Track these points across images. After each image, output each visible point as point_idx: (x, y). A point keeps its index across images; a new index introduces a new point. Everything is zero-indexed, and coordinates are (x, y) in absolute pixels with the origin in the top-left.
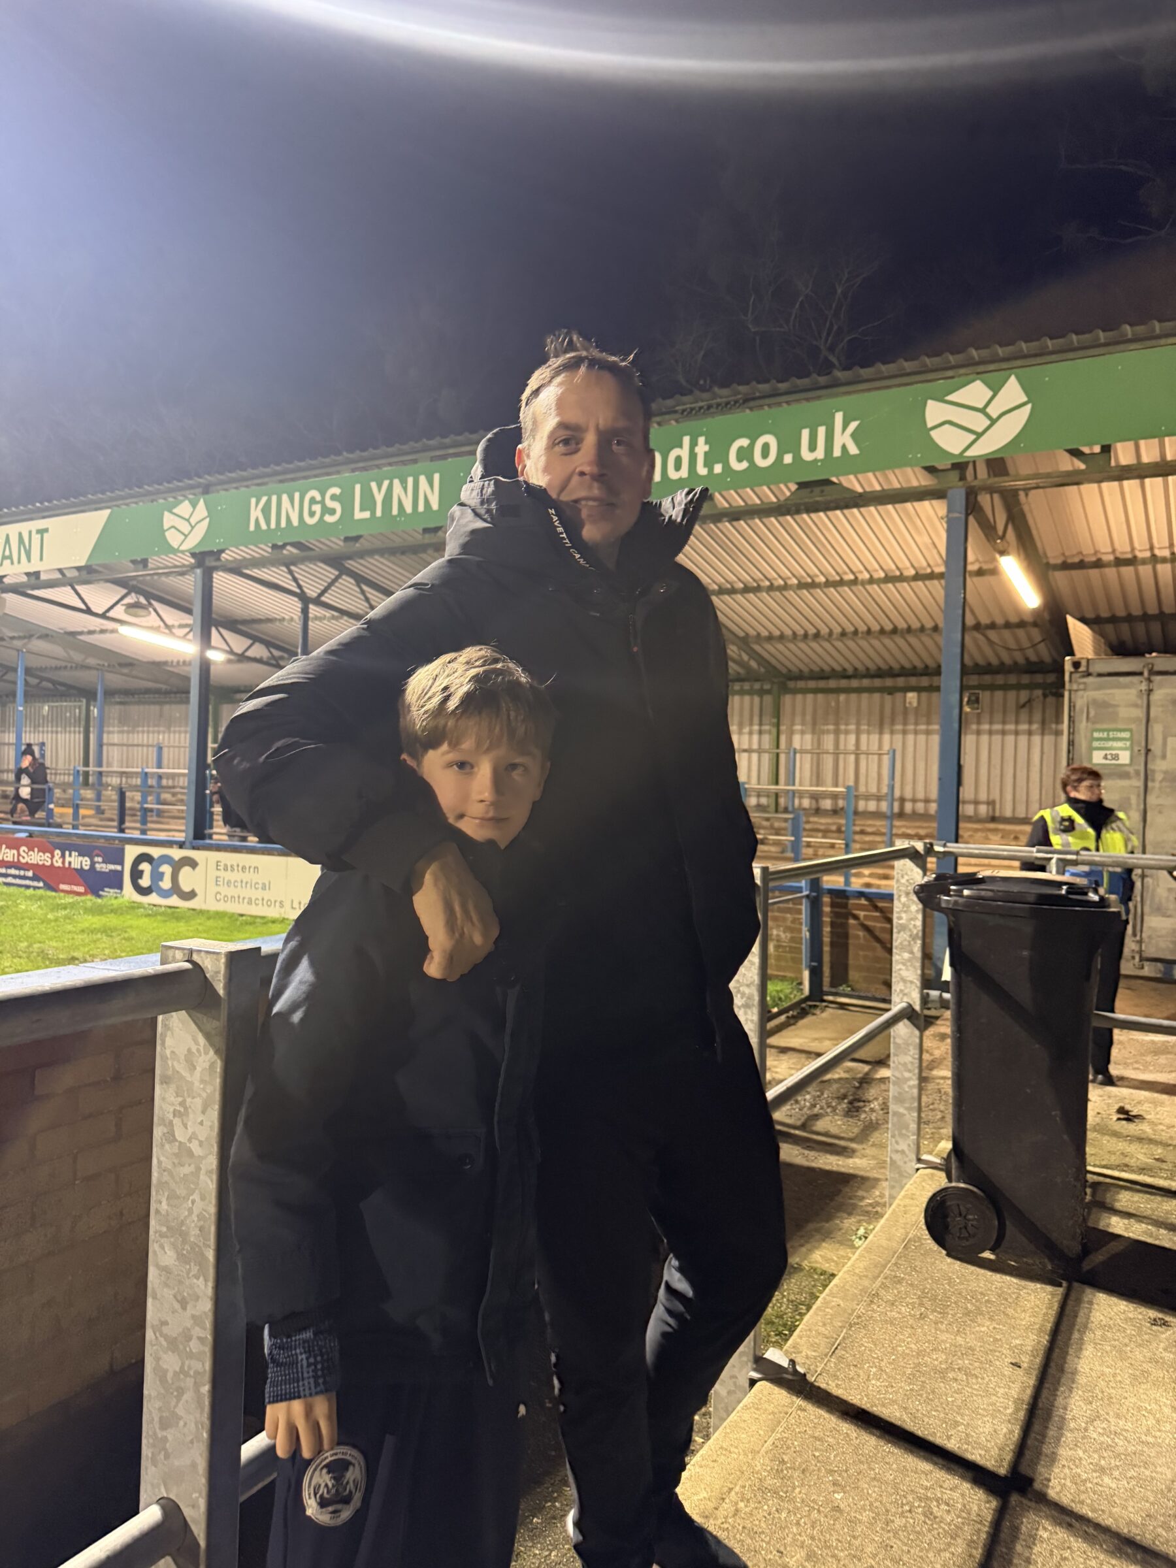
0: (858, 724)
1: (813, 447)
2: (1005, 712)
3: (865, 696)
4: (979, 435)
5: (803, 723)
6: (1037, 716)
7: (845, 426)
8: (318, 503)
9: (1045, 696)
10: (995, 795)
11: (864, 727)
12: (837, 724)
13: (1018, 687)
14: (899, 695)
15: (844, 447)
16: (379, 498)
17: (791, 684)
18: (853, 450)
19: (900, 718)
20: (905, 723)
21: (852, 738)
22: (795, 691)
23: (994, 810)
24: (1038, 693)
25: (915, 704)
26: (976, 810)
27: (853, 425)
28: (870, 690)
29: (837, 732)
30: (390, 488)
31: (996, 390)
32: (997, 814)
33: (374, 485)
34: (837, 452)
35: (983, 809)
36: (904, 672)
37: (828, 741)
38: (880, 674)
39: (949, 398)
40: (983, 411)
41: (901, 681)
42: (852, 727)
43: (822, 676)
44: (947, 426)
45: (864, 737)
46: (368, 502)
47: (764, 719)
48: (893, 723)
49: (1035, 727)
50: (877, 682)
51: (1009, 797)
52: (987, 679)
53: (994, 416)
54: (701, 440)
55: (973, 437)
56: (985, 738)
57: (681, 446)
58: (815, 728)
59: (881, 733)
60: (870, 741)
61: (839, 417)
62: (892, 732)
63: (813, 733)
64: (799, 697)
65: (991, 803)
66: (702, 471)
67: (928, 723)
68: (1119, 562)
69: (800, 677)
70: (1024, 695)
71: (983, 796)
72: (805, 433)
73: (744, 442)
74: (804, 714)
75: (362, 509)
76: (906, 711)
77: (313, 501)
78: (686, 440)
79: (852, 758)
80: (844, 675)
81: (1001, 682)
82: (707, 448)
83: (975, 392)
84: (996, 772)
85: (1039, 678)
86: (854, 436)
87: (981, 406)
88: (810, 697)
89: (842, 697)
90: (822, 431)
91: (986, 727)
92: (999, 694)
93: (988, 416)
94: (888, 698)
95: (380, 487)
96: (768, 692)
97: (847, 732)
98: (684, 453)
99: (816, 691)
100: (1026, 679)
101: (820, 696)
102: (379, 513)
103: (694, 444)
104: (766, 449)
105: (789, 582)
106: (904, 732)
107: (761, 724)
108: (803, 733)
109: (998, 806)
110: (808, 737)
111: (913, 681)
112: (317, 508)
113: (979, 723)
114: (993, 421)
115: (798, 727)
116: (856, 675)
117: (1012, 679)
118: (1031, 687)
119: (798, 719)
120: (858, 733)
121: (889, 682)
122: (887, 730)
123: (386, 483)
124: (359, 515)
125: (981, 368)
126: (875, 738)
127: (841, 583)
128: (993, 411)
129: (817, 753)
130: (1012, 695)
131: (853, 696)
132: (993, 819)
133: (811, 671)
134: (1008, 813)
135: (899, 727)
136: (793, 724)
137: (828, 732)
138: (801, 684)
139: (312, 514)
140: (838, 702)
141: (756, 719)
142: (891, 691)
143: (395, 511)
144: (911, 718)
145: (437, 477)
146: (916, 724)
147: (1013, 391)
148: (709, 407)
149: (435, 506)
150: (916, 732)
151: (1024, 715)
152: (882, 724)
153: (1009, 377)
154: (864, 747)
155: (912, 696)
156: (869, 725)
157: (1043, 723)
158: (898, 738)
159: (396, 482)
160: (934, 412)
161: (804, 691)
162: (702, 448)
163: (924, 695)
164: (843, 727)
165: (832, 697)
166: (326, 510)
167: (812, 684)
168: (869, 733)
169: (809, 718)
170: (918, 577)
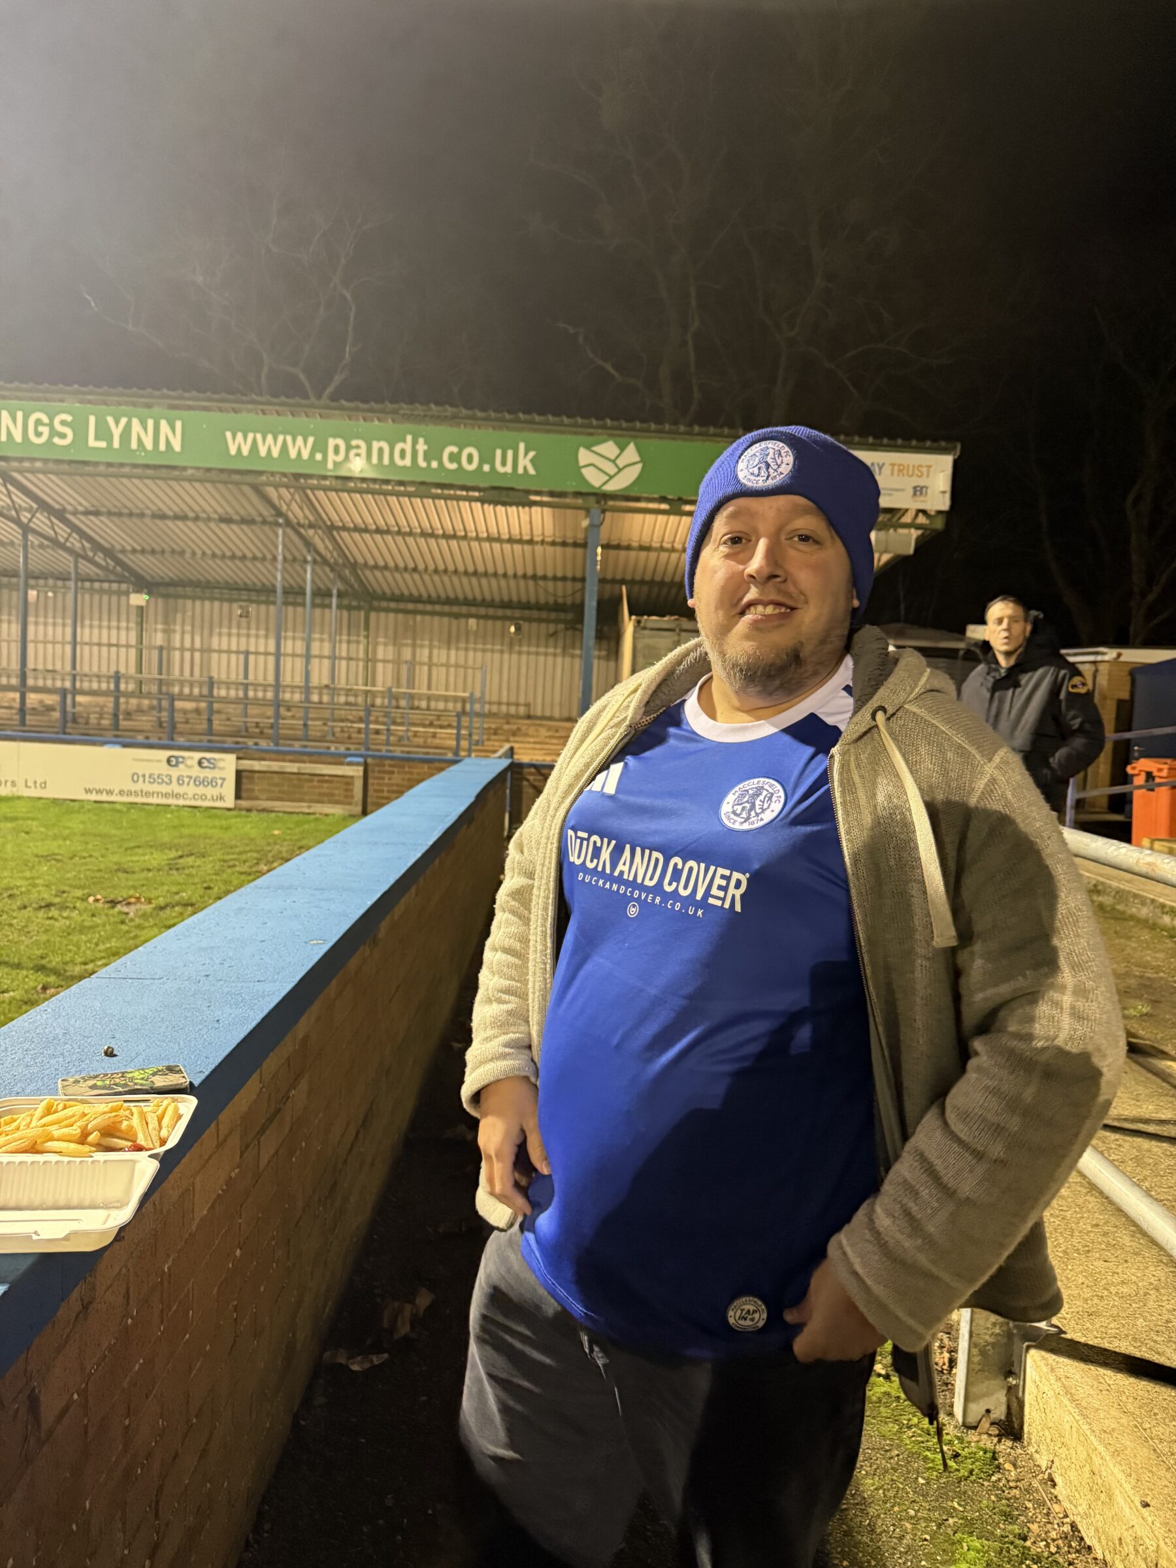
0: (431, 641)
1: (504, 463)
2: (538, 638)
3: (436, 618)
4: (611, 477)
5: (386, 636)
6: (560, 644)
7: (526, 454)
8: (45, 425)
9: (567, 629)
10: (531, 700)
11: (436, 643)
12: (414, 639)
13: (548, 621)
14: (463, 621)
15: (525, 468)
16: (117, 432)
17: (375, 603)
18: (532, 471)
19: (463, 639)
20: (467, 642)
21: (426, 652)
22: (379, 610)
23: (529, 710)
24: (561, 626)
25: (475, 628)
26: (517, 710)
27: (532, 454)
28: (441, 614)
29: (414, 646)
30: (128, 426)
31: (622, 449)
32: (532, 713)
33: (110, 420)
34: (521, 471)
35: (522, 710)
36: (467, 602)
37: (407, 653)
38: (449, 601)
39: (594, 449)
40: (614, 461)
41: (464, 609)
42: (427, 643)
43: (400, 598)
44: (591, 468)
45: (435, 651)
46: (103, 433)
47: (352, 630)
48: (458, 641)
49: (559, 651)
50: (447, 608)
51: (539, 700)
52: (527, 613)
53: (621, 466)
54: (421, 440)
55: (607, 478)
56: (524, 657)
57: (404, 441)
58: (396, 642)
59: (449, 649)
60: (440, 655)
61: (522, 446)
62: (457, 649)
63: (394, 645)
64: (382, 615)
65: (527, 705)
66: (422, 464)
67: (484, 643)
68: (642, 548)
69: (384, 597)
70: (552, 628)
71: (522, 700)
72: (499, 453)
73: (455, 449)
74: (386, 629)
75: (97, 438)
76: (467, 633)
77: (38, 422)
78: (409, 438)
79: (426, 668)
80: (418, 600)
81: (536, 616)
82: (426, 447)
83: (609, 448)
84: (531, 682)
85: (562, 616)
86: (532, 461)
87: (613, 458)
88: (391, 615)
89: (419, 618)
90: (510, 453)
91: (525, 649)
92: (535, 625)
93: (617, 466)
94: (454, 622)
95: (117, 423)
96: (358, 608)
97: (422, 646)
98: (408, 447)
99: (397, 611)
100: (553, 615)
101: (400, 616)
102: (116, 444)
103: (415, 443)
104: (470, 459)
105: (414, 531)
106: (466, 649)
107: (349, 635)
108: (385, 644)
109: (532, 707)
110: (390, 648)
111: (473, 610)
112: (45, 430)
113: (520, 645)
114: (620, 470)
115: (381, 640)
116: (430, 601)
117: (544, 614)
118: (557, 621)
119: (382, 633)
120: (431, 647)
121: (455, 609)
122: (453, 646)
123: (124, 421)
124: (92, 443)
125: (611, 432)
126: (444, 652)
127: (454, 536)
128: (621, 462)
129: (397, 662)
130: (543, 626)
131: (427, 618)
132: (529, 717)
133: (393, 593)
134: (539, 713)
135: (462, 645)
136: (377, 636)
137: (406, 645)
138: (384, 604)
139: (38, 434)
140: (415, 621)
141: (345, 631)
142: (457, 616)
143: (134, 445)
144: (472, 639)
145: (178, 424)
146: (475, 643)
147: (631, 453)
148: (425, 416)
149: (177, 447)
150: (475, 650)
151: (551, 641)
152: (449, 641)
153: (629, 443)
154: (435, 660)
155: (472, 622)
156: (439, 641)
157: (564, 649)
158: (462, 653)
159: (135, 421)
160: (584, 456)
161: (387, 610)
162: (422, 447)
163: (482, 622)
164: (418, 642)
165: (410, 617)
166: (53, 433)
167: (393, 605)
168: (439, 648)
169: (391, 632)
170: (510, 540)
